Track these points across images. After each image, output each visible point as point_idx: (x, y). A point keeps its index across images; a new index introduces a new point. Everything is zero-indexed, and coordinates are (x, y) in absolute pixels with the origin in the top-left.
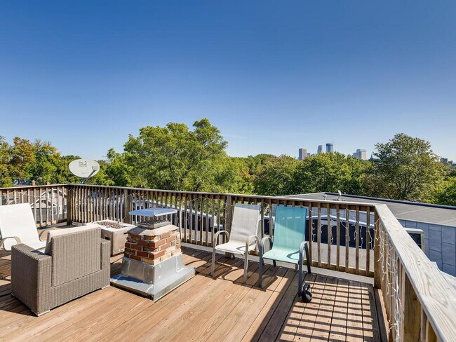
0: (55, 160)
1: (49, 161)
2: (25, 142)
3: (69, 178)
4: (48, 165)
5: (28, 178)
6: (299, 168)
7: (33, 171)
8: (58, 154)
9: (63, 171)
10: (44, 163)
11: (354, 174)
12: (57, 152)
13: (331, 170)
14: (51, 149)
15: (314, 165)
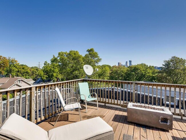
0: (17, 66)
1: (14, 66)
2: (4, 58)
3: (23, 74)
4: (14, 68)
5: (5, 74)
6: (128, 70)
7: (7, 71)
8: (19, 64)
9: (20, 71)
10: (12, 67)
11: (153, 73)
12: (18, 62)
13: (143, 71)
14: (16, 61)
15: (135, 69)
